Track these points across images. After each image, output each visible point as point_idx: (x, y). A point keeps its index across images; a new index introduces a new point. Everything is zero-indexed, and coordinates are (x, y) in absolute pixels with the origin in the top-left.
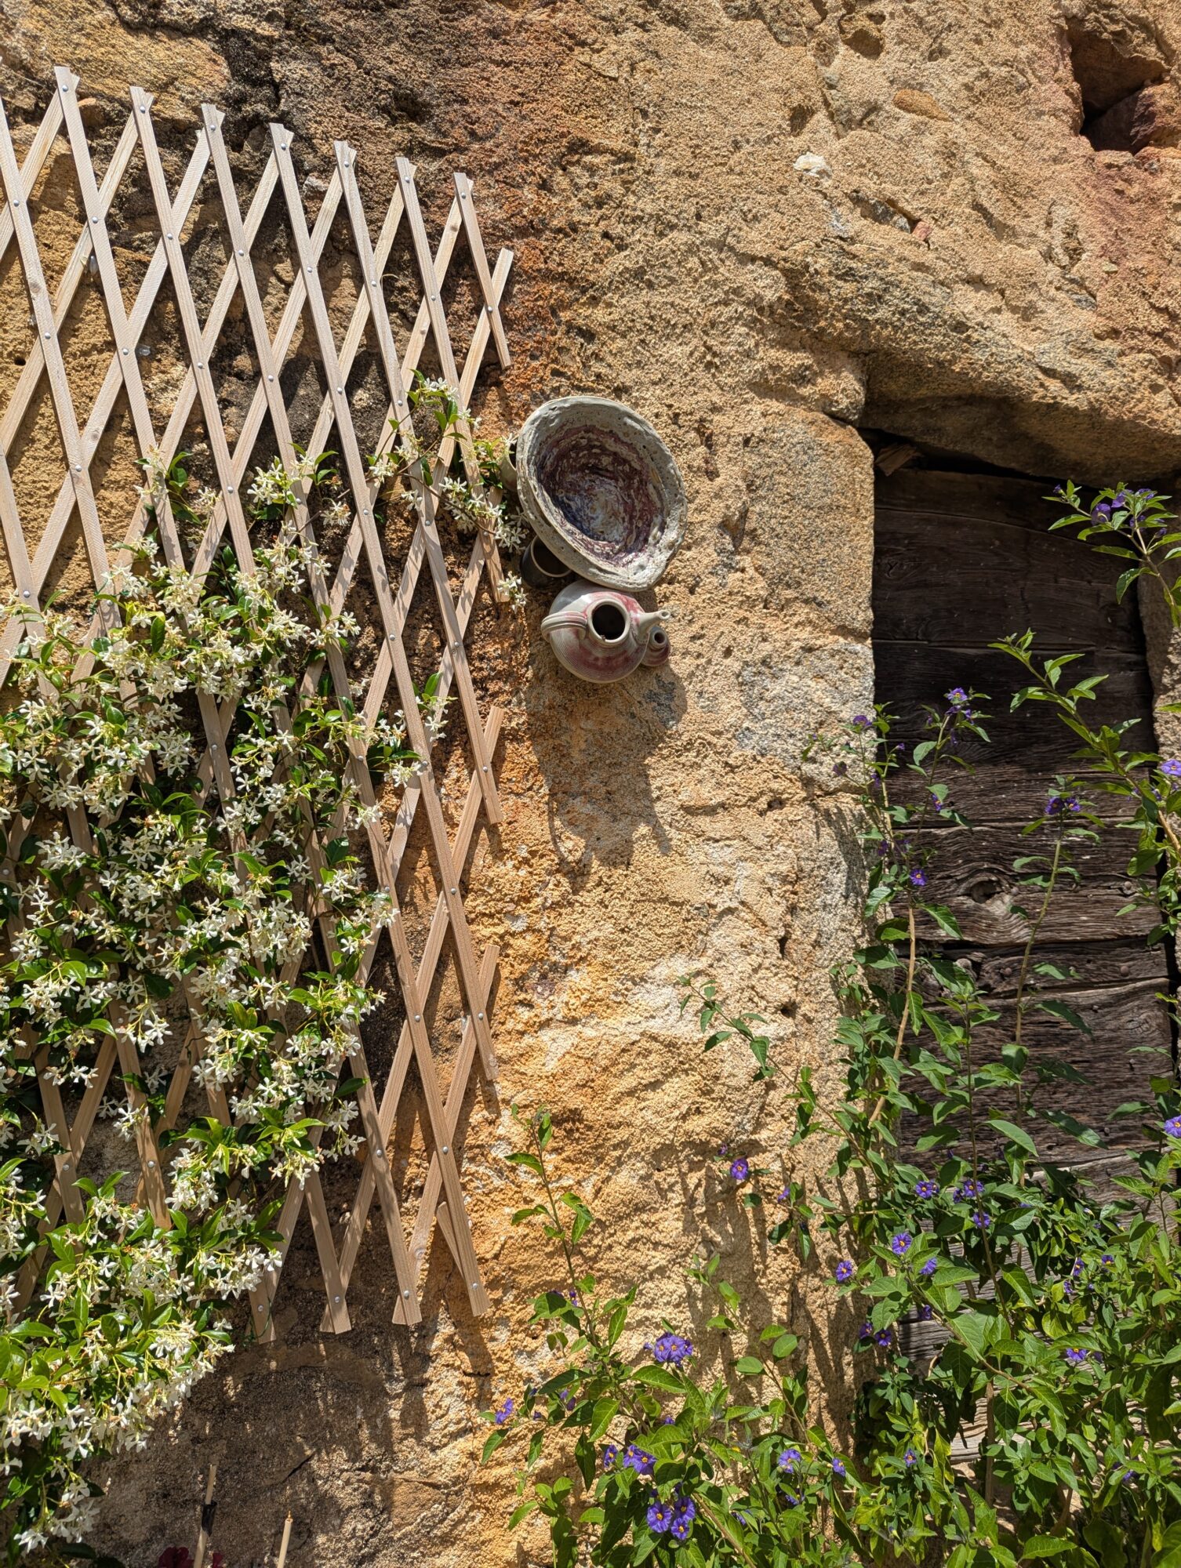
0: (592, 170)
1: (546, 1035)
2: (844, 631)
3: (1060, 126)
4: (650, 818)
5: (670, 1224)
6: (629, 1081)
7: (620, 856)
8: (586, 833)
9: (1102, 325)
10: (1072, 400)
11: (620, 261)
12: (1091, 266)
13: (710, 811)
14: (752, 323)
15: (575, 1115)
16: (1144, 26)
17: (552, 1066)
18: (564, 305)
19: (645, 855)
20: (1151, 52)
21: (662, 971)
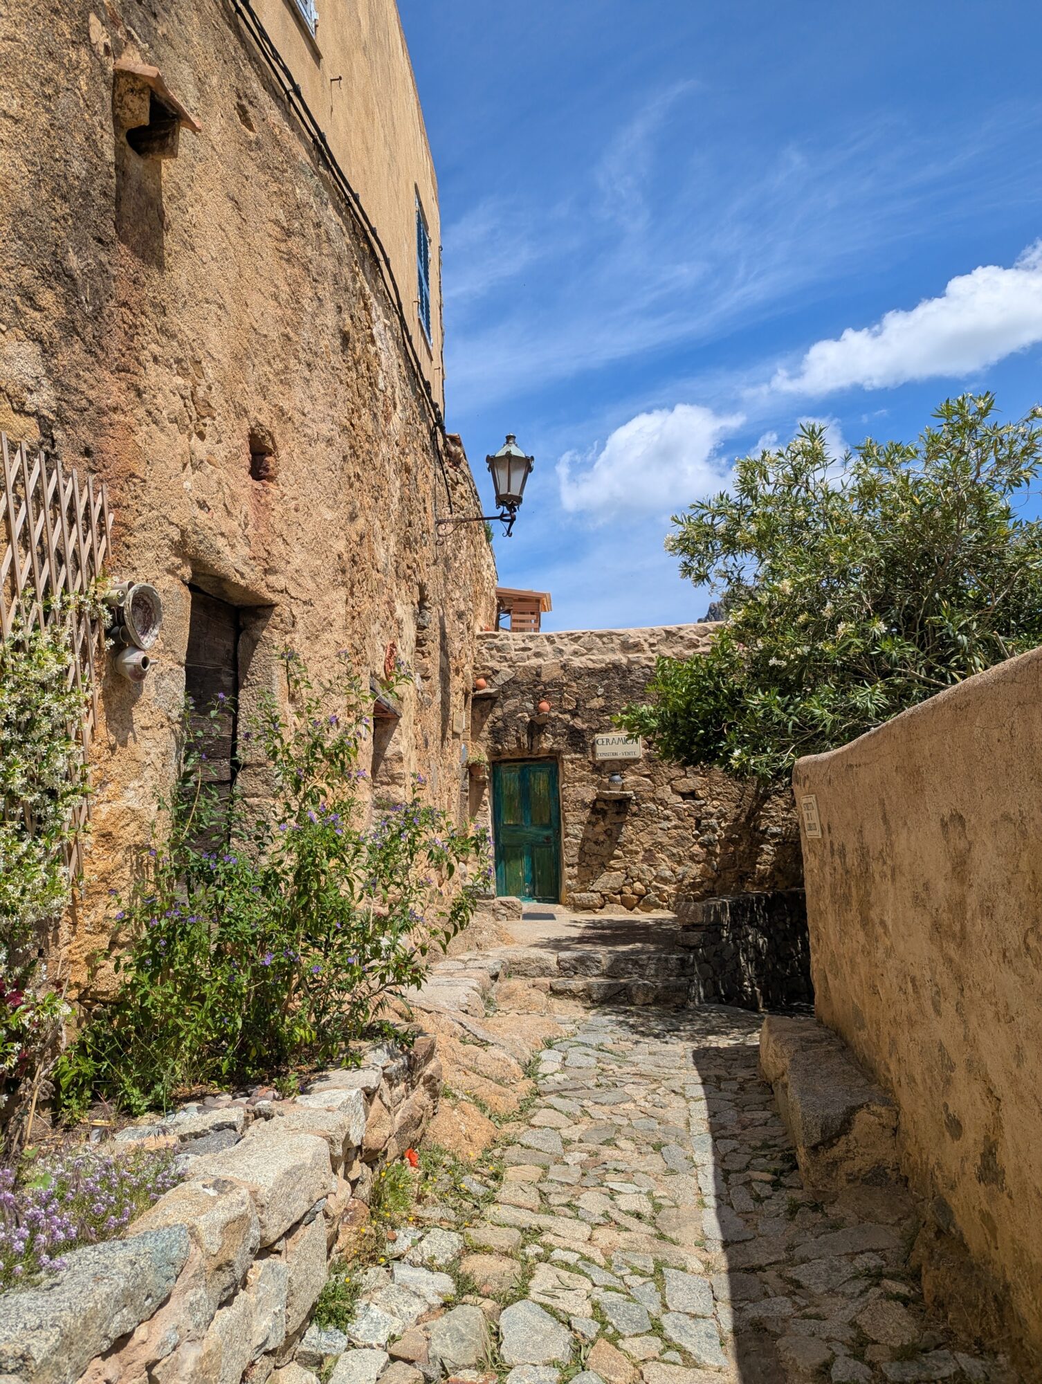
0: (135, 484)
1: (101, 806)
2: (179, 663)
3: (245, 472)
4: (132, 730)
5: (127, 870)
6: (123, 823)
7: (124, 744)
8: (116, 734)
9: (252, 554)
10: (242, 582)
11: (140, 520)
12: (250, 531)
13: (147, 728)
14: (169, 547)
15: (110, 834)
16: (270, 434)
17: (103, 817)
18: (123, 535)
19: (130, 743)
20: (270, 445)
21: (131, 785)
